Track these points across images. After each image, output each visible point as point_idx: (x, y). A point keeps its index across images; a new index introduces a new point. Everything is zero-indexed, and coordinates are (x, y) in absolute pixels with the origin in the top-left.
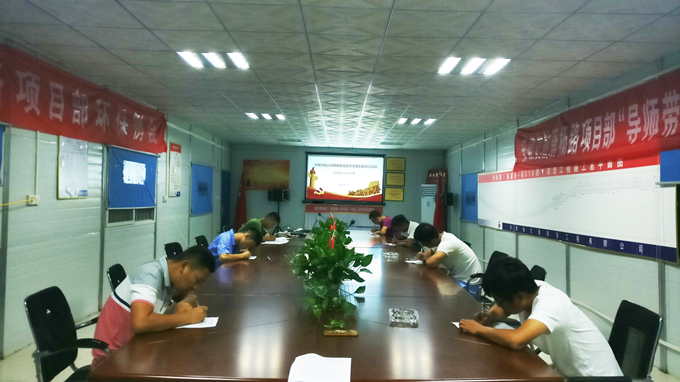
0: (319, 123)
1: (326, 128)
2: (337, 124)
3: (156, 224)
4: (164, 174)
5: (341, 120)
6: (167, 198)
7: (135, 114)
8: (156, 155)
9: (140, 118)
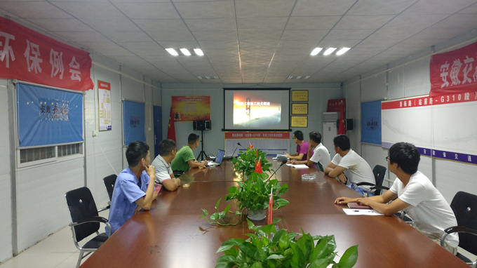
3: (85, 158)
4: (93, 111)
7: (52, 50)
8: (81, 92)
9: (59, 55)
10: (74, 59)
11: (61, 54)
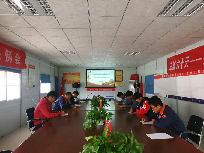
0: (91, 56)
2: (98, 56)
3: (21, 100)
7: (6, 50)
9: (10, 52)
10: (17, 54)
11: (11, 52)
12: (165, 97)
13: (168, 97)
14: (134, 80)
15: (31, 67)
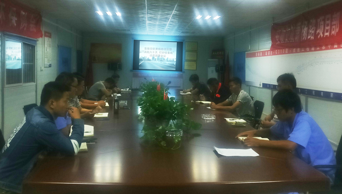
0: (144, 19)
1: (147, 22)
2: (155, 19)
3: (36, 85)
4: (41, 52)
5: (159, 17)
6: (43, 68)
7: (22, 12)
8: (35, 39)
10: (32, 16)
11: (26, 13)
12: (259, 86)
13: (261, 86)
14: (217, 60)
15: (47, 34)
